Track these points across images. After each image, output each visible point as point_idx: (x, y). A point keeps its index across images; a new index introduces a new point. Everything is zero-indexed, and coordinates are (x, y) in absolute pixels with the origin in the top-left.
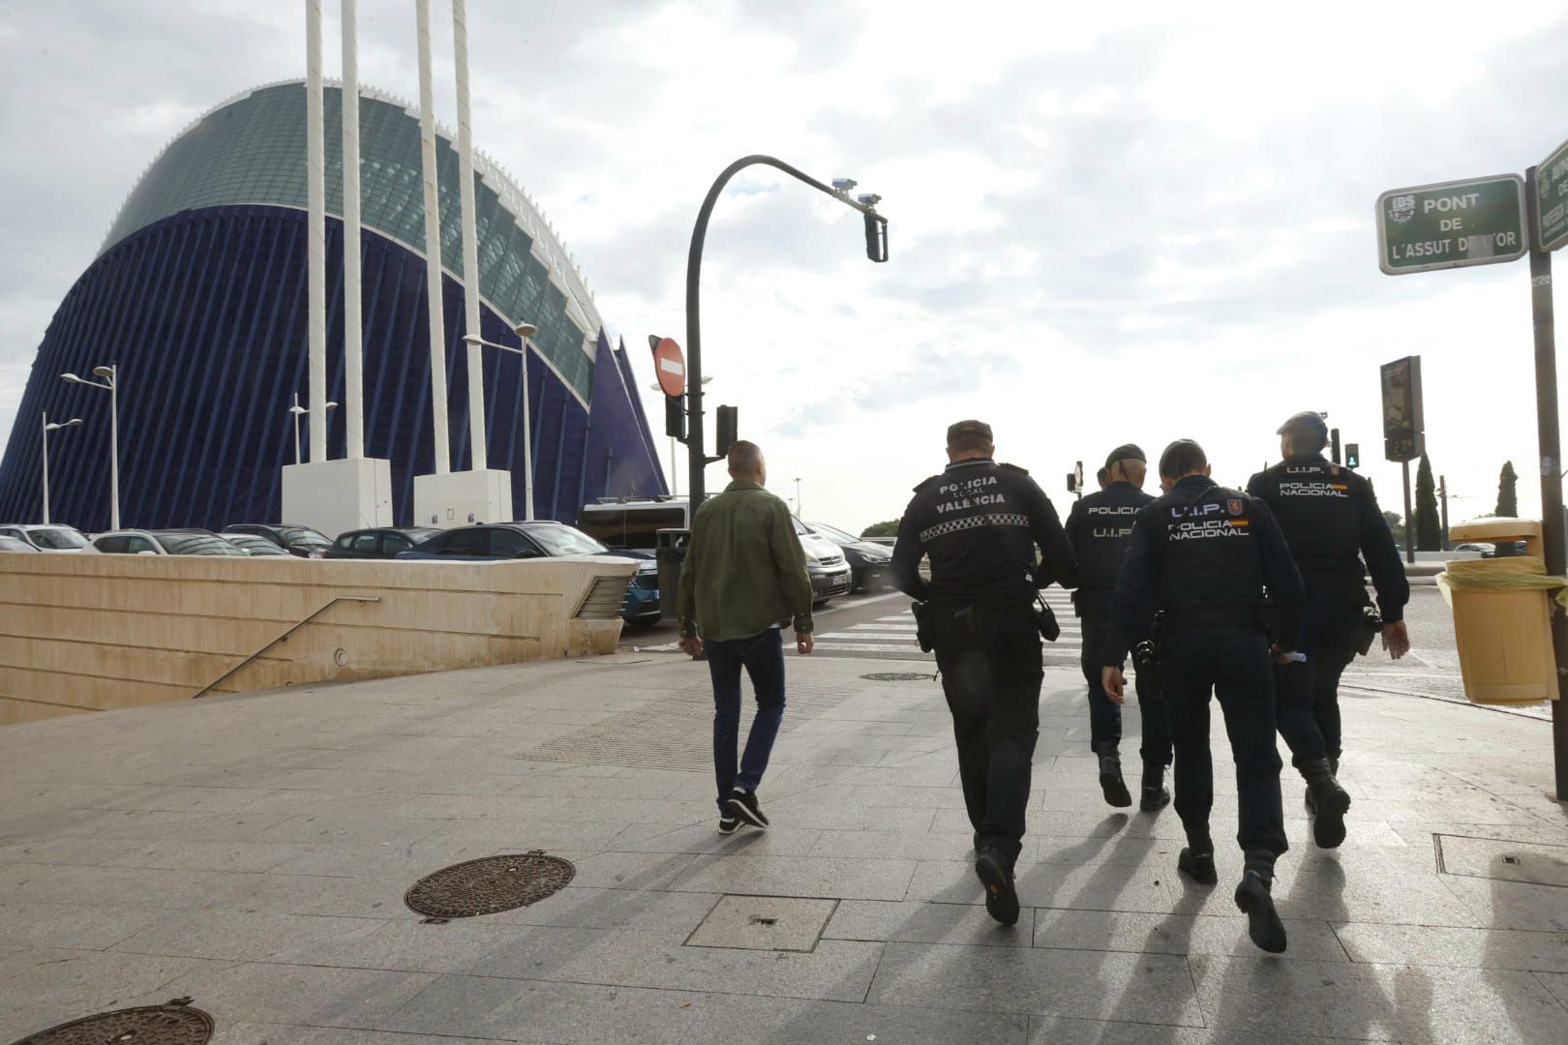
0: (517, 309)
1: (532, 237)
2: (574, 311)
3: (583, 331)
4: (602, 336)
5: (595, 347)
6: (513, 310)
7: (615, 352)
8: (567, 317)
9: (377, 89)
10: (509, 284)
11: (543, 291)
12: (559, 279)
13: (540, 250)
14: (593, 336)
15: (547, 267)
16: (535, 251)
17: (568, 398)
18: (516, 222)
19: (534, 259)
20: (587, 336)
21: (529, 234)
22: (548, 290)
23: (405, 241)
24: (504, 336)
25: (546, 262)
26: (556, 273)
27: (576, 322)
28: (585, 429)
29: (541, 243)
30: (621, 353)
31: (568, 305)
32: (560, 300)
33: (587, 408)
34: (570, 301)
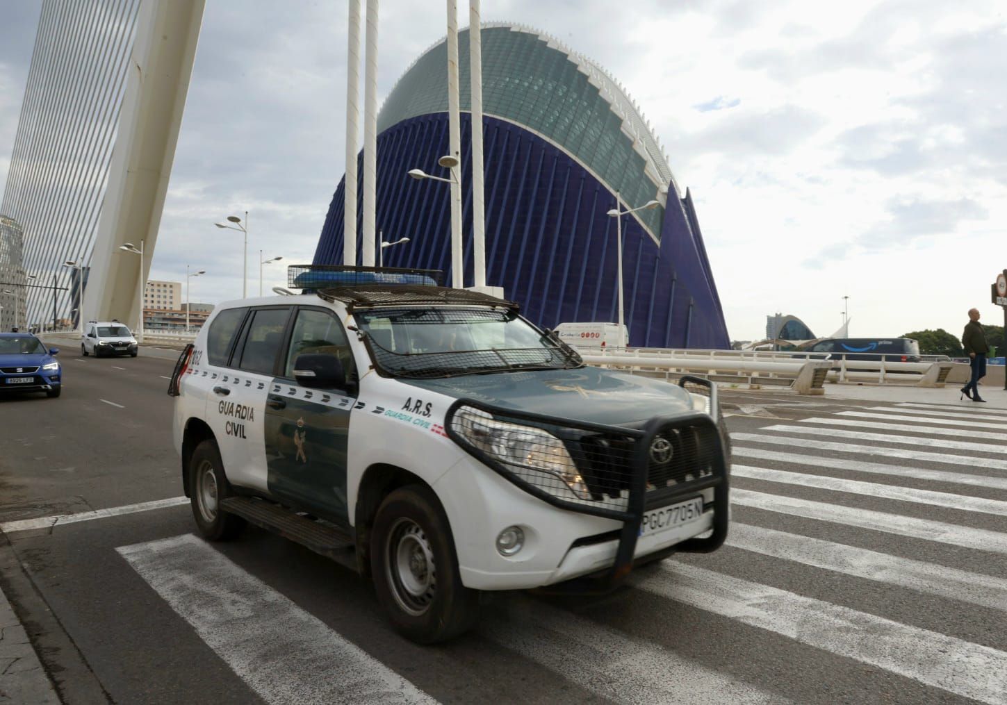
0: (609, 171)
1: (622, 118)
2: (651, 171)
3: (658, 185)
4: (672, 189)
5: (666, 197)
6: (606, 172)
7: (682, 200)
8: (646, 176)
9: (521, 25)
10: (604, 154)
11: (629, 157)
12: (641, 148)
13: (629, 128)
14: (665, 189)
15: (632, 139)
16: (625, 129)
17: (643, 236)
18: (611, 108)
19: (622, 133)
20: (660, 189)
21: (620, 116)
22: (632, 156)
23: (532, 128)
24: (598, 191)
25: (632, 135)
26: (638, 143)
27: (652, 179)
28: (656, 258)
29: (629, 122)
30: (688, 201)
31: (646, 167)
32: (641, 163)
33: (658, 243)
34: (648, 164)
